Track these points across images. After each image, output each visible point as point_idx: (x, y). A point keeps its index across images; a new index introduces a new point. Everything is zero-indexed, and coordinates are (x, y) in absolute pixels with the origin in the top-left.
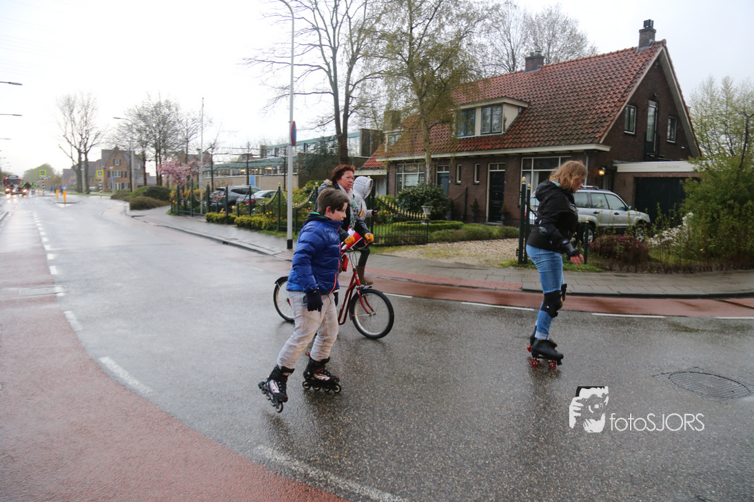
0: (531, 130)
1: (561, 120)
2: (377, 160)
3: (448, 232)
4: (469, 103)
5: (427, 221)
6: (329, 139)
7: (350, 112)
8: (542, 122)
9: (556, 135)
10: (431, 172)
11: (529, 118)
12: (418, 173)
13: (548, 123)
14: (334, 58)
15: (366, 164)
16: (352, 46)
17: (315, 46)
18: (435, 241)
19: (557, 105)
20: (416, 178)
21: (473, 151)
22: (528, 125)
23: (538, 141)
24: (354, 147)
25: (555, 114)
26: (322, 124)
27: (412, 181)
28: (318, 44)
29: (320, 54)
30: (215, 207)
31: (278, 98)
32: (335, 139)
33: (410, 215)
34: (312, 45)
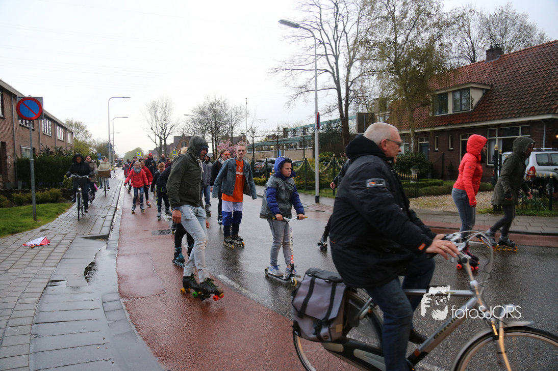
0: (495, 107)
1: (520, 97)
3: (433, 188)
4: (441, 90)
5: (414, 180)
6: (335, 121)
7: (349, 102)
8: (504, 100)
9: (517, 109)
10: (415, 143)
11: (492, 98)
13: (509, 100)
14: (336, 63)
16: (349, 55)
17: (322, 55)
18: (424, 195)
19: (516, 86)
21: (448, 125)
22: (492, 103)
23: (501, 115)
24: (353, 125)
25: (514, 92)
26: (329, 111)
28: (325, 54)
29: (326, 61)
30: (257, 173)
31: (297, 95)
32: (339, 121)
33: (403, 175)
34: (320, 55)
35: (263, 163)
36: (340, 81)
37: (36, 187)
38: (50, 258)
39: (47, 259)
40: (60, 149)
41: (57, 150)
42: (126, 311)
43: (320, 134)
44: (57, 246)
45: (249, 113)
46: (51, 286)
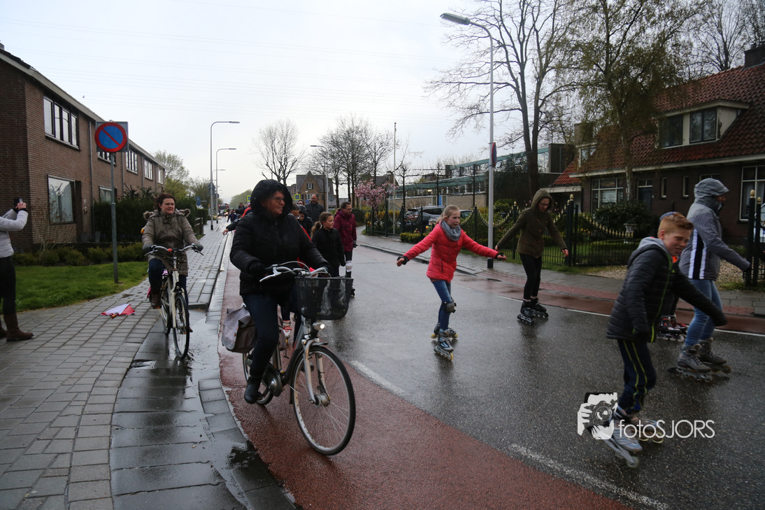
2: (571, 176)
4: (674, 110)
5: (629, 240)
6: (518, 155)
7: (539, 128)
10: (632, 187)
12: (617, 188)
14: (522, 74)
15: (557, 180)
16: (541, 61)
17: (502, 63)
20: (614, 194)
21: (681, 162)
22: (750, 129)
24: (543, 161)
26: (511, 141)
27: (610, 196)
28: (505, 60)
29: (507, 70)
30: (409, 227)
31: (466, 118)
32: (524, 155)
33: (613, 233)
34: (499, 62)
35: (417, 213)
36: (527, 98)
37: (118, 240)
38: (134, 331)
39: (130, 333)
40: (148, 191)
41: (144, 192)
42: (229, 403)
43: (496, 174)
44: (143, 316)
45: (399, 143)
46: (135, 367)
